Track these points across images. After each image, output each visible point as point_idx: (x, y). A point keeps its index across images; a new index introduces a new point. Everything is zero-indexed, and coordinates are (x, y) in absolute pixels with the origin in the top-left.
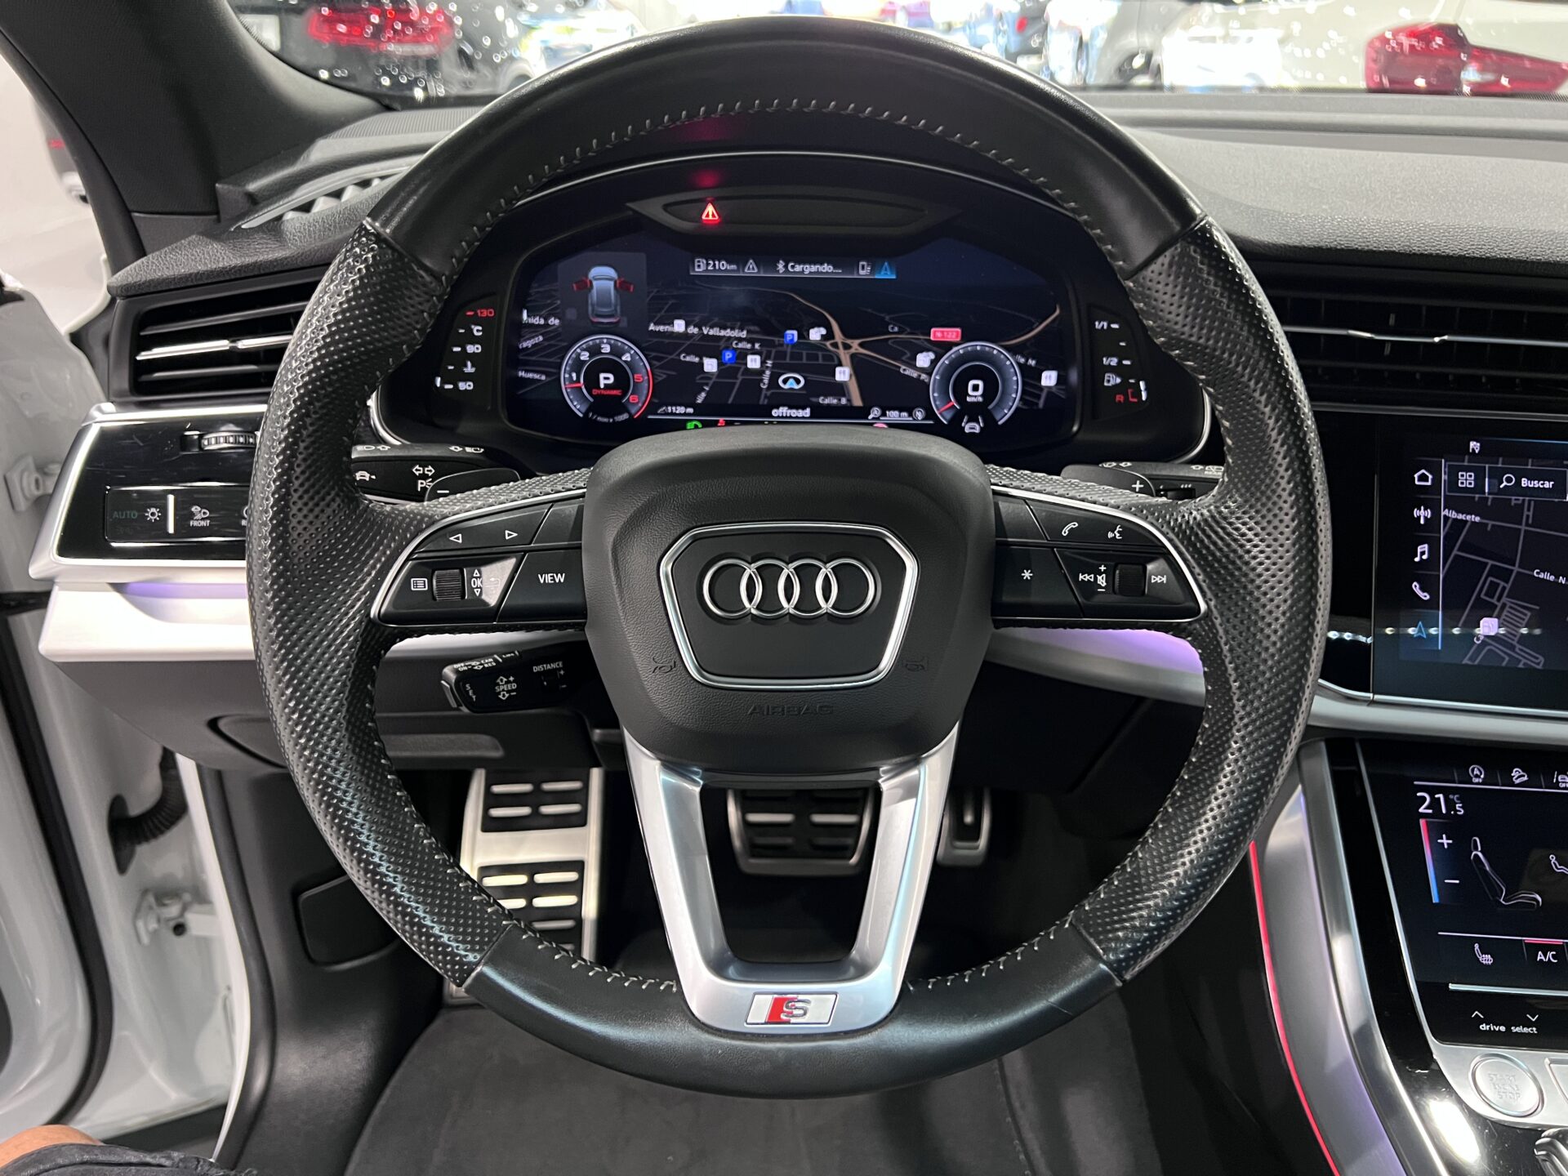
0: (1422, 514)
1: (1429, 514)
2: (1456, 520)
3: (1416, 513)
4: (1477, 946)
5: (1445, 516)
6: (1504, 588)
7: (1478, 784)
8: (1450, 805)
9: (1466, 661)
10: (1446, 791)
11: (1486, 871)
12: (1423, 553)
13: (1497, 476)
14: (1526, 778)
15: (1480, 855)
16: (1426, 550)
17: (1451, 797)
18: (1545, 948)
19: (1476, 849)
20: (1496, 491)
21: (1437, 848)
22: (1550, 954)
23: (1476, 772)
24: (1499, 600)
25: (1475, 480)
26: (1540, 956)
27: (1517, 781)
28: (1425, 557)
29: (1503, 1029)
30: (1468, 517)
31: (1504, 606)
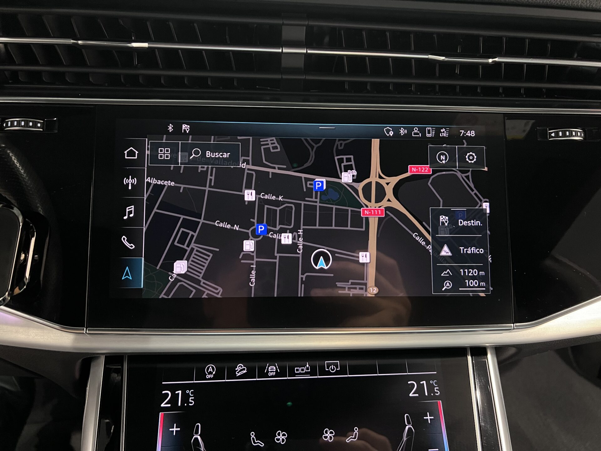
0: (130, 182)
1: (135, 181)
2: (156, 185)
3: (125, 181)
5: (147, 182)
6: (192, 236)
7: (210, 379)
8: (185, 398)
9: (162, 296)
10: (184, 388)
12: (130, 212)
13: (187, 149)
14: (245, 372)
16: (133, 209)
17: (187, 392)
20: (187, 161)
21: (167, 434)
23: (211, 370)
24: (188, 246)
25: (170, 154)
27: (239, 374)
28: (131, 215)
30: (166, 183)
31: (192, 249)
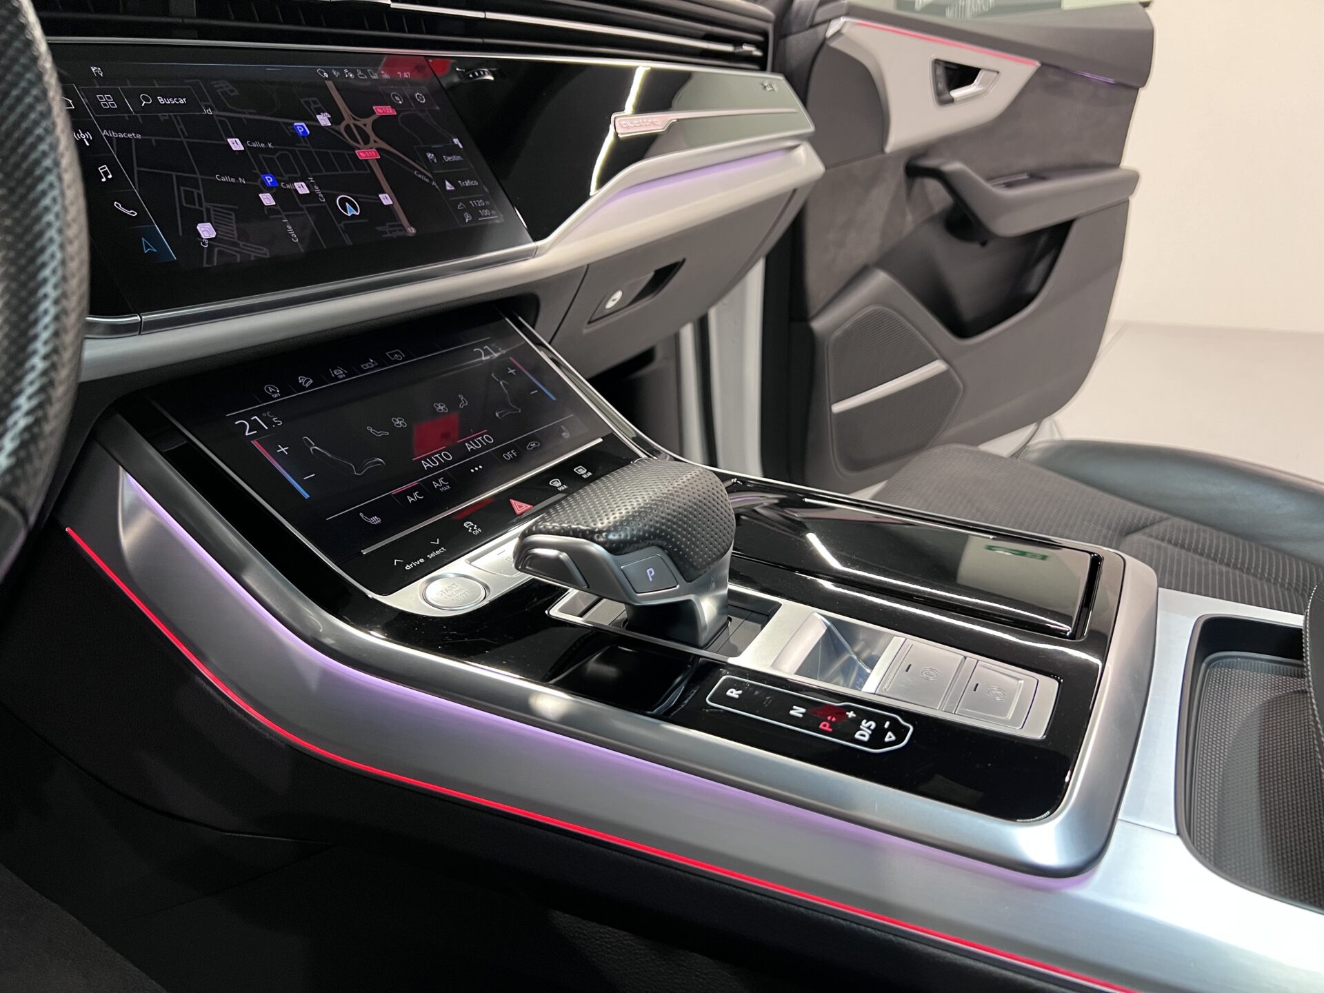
0: (83, 137)
1: (89, 135)
2: (118, 139)
4: (361, 514)
5: (106, 136)
6: (199, 195)
7: (278, 398)
8: (268, 421)
9: (205, 265)
10: (258, 412)
11: (330, 458)
12: (106, 173)
13: (132, 95)
14: (311, 381)
15: (316, 448)
16: (107, 169)
17: (264, 415)
18: (410, 492)
19: (311, 445)
20: (140, 109)
21: (280, 457)
22: (415, 494)
23: (271, 389)
24: (201, 206)
25: (115, 101)
26: (410, 500)
27: (307, 385)
29: (422, 560)
30: (129, 135)
31: (208, 210)
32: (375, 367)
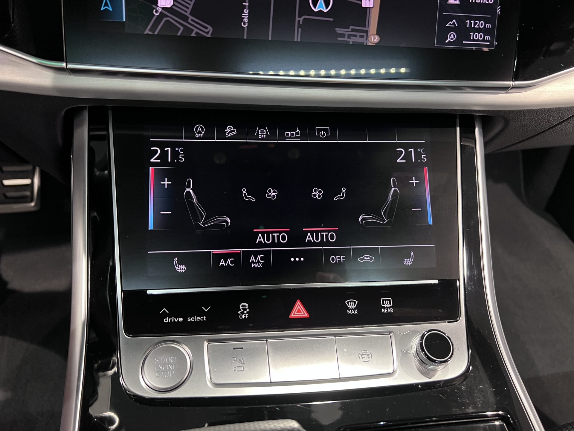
4: (176, 260)
7: (200, 138)
8: (175, 155)
9: (147, 32)
10: (173, 145)
11: (193, 203)
14: (235, 133)
15: (191, 191)
17: (177, 149)
18: (226, 256)
19: (189, 187)
21: (159, 187)
22: (229, 260)
23: (199, 129)
26: (222, 262)
27: (229, 135)
29: (181, 320)
32: (296, 137)
